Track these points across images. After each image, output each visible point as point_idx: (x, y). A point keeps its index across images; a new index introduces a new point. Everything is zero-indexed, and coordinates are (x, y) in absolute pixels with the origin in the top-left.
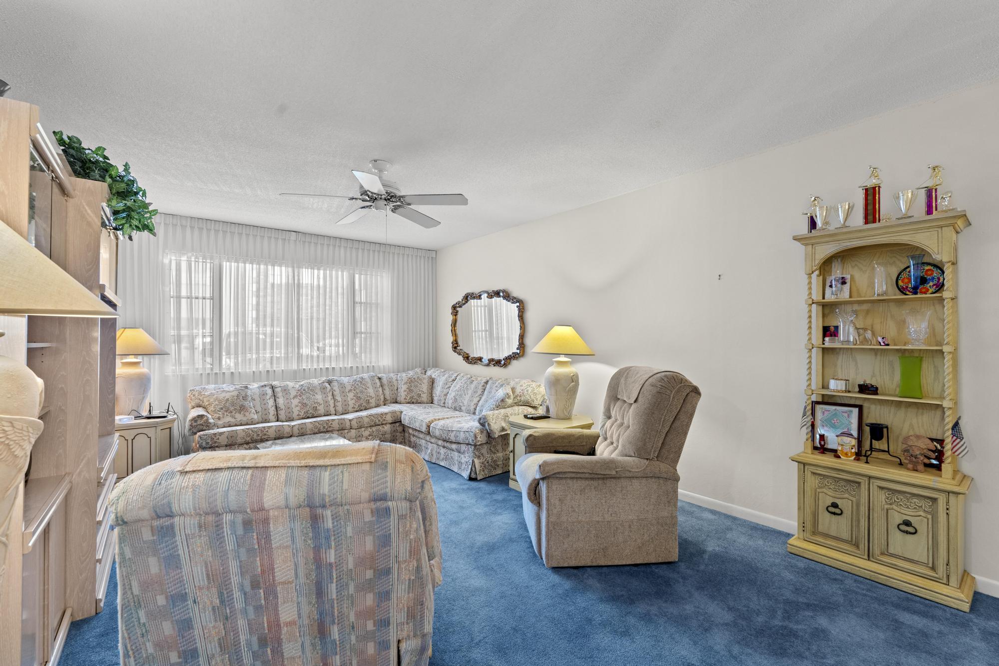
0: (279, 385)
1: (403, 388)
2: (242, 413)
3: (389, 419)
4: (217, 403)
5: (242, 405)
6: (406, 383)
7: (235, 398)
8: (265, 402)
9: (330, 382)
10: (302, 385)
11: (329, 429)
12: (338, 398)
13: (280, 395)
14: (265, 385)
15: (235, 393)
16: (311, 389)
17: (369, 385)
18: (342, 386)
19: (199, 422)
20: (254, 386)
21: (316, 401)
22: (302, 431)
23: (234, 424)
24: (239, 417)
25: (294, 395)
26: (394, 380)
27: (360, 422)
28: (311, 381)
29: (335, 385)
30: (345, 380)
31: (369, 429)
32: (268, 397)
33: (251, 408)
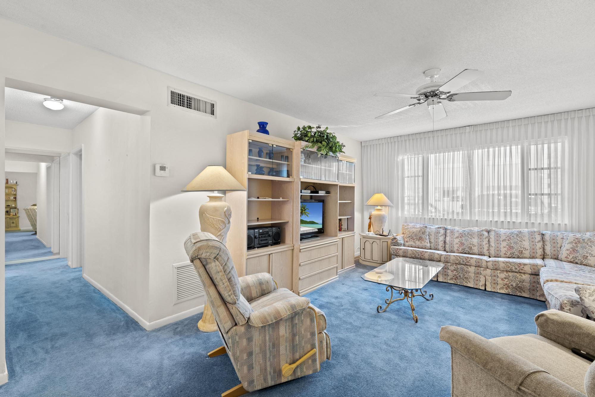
0: (450, 228)
1: (566, 247)
2: (420, 241)
3: (528, 269)
4: (408, 233)
5: (421, 237)
6: (571, 243)
7: (418, 232)
8: (437, 237)
9: (488, 232)
10: (464, 231)
11: (467, 263)
12: (492, 244)
13: (448, 235)
14: (440, 227)
15: (419, 229)
16: (471, 234)
17: (526, 238)
18: (498, 235)
19: (394, 241)
20: (434, 227)
21: (471, 243)
22: (447, 260)
23: (414, 246)
24: (418, 243)
25: (457, 236)
26: (559, 238)
27: (495, 265)
28: (472, 229)
29: (492, 234)
30: (502, 231)
31: (505, 273)
32: (440, 235)
33: (426, 239)
